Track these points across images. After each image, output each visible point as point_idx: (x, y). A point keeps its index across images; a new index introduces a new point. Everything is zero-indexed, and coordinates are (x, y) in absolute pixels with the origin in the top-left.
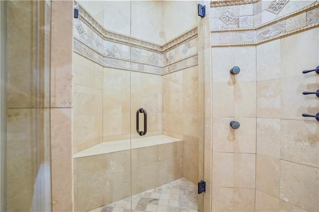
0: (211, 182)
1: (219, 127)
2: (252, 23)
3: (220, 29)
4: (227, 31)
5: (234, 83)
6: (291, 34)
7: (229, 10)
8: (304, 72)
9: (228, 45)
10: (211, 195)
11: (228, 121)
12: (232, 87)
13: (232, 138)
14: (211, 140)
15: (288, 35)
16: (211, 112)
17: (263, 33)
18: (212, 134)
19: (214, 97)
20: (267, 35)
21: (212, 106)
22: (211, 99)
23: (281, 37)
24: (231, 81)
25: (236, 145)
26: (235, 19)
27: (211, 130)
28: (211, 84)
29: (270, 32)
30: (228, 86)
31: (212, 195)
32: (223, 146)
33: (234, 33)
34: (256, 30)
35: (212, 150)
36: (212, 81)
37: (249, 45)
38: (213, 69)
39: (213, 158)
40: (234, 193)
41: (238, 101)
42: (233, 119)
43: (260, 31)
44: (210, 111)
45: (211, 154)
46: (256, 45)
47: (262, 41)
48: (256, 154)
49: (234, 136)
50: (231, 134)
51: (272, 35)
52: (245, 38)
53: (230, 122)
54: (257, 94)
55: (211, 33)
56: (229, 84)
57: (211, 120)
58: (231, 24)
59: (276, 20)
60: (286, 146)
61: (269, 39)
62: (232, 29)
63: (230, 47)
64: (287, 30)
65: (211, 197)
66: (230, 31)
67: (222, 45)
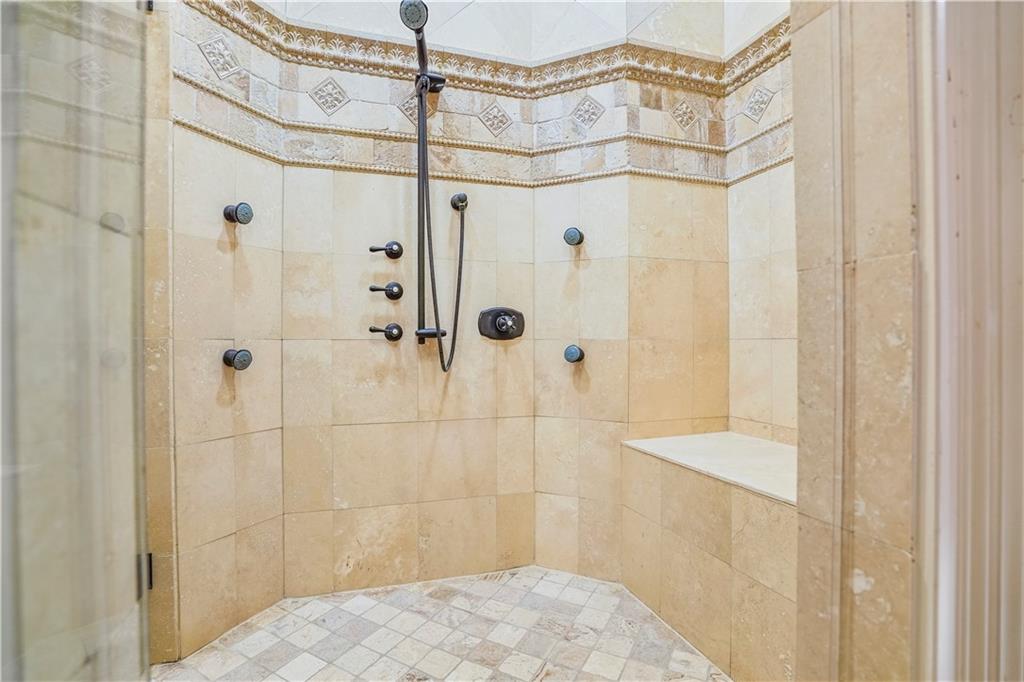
0: (175, 543)
1: (194, 369)
2: (277, 104)
3: (199, 80)
4: (219, 96)
5: (234, 245)
6: (351, 169)
7: (227, 40)
8: (372, 250)
9: (220, 135)
10: (176, 583)
11: (218, 351)
12: (229, 256)
13: (227, 397)
14: (171, 411)
15: (346, 169)
16: (171, 324)
17: (301, 143)
18: (172, 391)
19: (177, 278)
20: (308, 152)
21: (171, 305)
22: (170, 283)
23: (335, 168)
24: (226, 239)
25: (238, 413)
26: (239, 73)
27: (171, 379)
28: (170, 237)
29: (314, 147)
30: (219, 253)
31: (178, 581)
32: (205, 423)
33: (236, 110)
34: (284, 126)
35: (175, 442)
36: (173, 228)
37: (269, 158)
38: (175, 191)
39: (178, 465)
40: (239, 546)
41: (243, 295)
42: (228, 346)
43: (294, 135)
44: (168, 322)
45: (172, 453)
46: (283, 163)
47: (296, 160)
48: (282, 428)
49: (234, 390)
50: (225, 385)
51: (319, 154)
52: (263, 135)
53: (223, 353)
54: (282, 282)
55: (172, 76)
56: (220, 245)
57: (171, 349)
58: (230, 82)
59: (327, 127)
60: (341, 395)
61: (311, 161)
62: (232, 98)
63: (224, 145)
64: (344, 158)
65: (176, 591)
66: (226, 99)
67: (203, 128)
